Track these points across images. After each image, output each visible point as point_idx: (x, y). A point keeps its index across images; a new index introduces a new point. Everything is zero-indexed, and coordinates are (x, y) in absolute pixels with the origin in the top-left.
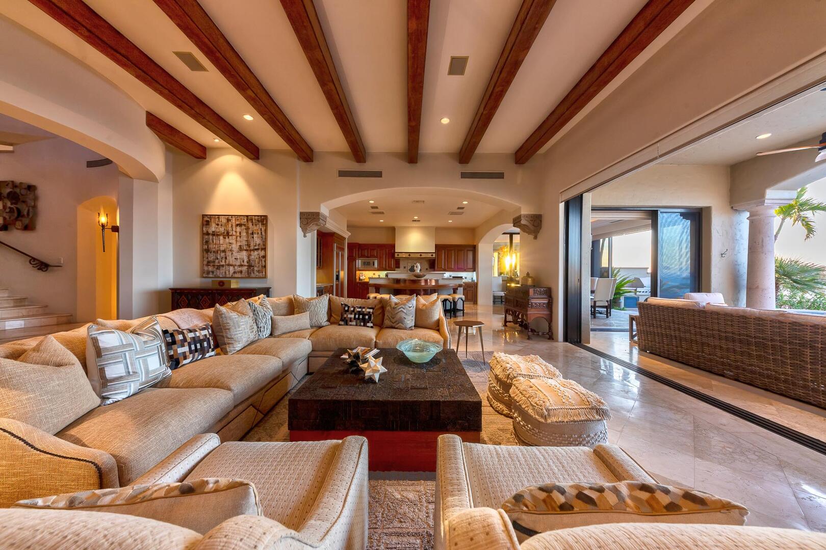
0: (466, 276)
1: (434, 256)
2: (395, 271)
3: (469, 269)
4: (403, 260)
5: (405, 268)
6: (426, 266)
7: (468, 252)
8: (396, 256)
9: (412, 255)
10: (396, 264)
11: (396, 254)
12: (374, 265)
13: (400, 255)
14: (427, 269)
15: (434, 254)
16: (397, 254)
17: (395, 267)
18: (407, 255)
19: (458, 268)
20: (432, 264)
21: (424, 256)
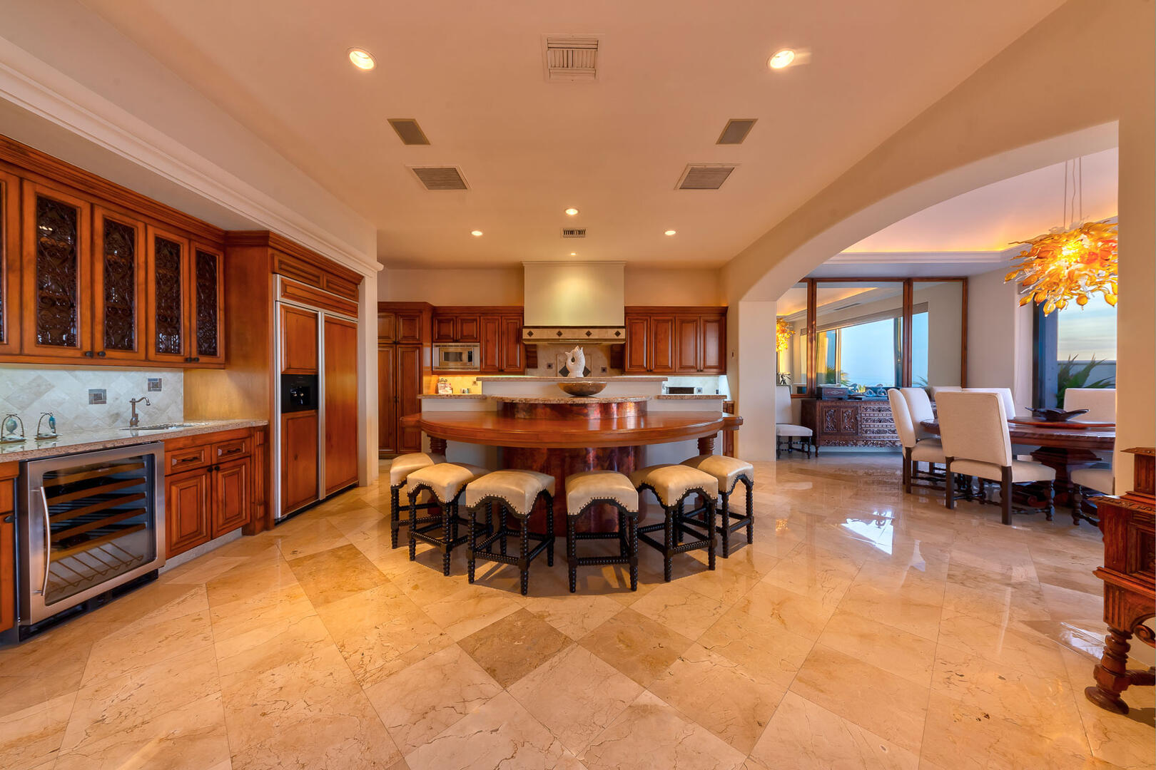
0: (700, 386)
1: (623, 336)
2: (524, 374)
3: (711, 367)
4: (545, 347)
5: (549, 366)
6: (603, 361)
7: (708, 324)
8: (525, 336)
9: (567, 335)
10: (528, 357)
11: (525, 332)
12: (470, 359)
13: (537, 334)
14: (604, 370)
15: (623, 332)
16: (528, 331)
17: (524, 362)
18: (553, 334)
19: (681, 367)
20: (618, 360)
21: (596, 334)
